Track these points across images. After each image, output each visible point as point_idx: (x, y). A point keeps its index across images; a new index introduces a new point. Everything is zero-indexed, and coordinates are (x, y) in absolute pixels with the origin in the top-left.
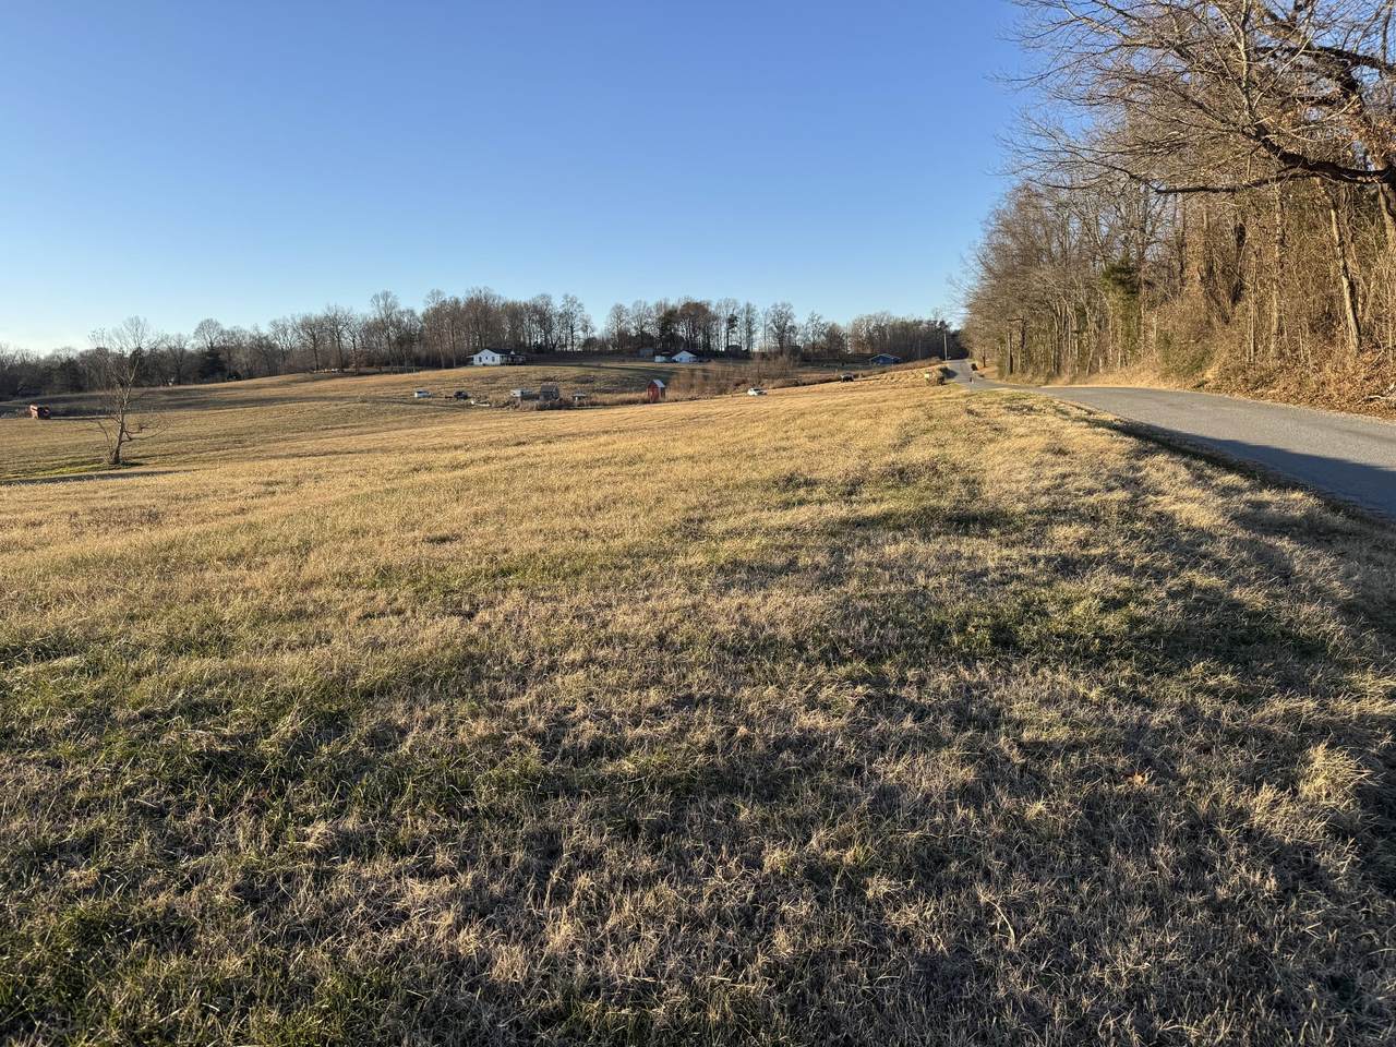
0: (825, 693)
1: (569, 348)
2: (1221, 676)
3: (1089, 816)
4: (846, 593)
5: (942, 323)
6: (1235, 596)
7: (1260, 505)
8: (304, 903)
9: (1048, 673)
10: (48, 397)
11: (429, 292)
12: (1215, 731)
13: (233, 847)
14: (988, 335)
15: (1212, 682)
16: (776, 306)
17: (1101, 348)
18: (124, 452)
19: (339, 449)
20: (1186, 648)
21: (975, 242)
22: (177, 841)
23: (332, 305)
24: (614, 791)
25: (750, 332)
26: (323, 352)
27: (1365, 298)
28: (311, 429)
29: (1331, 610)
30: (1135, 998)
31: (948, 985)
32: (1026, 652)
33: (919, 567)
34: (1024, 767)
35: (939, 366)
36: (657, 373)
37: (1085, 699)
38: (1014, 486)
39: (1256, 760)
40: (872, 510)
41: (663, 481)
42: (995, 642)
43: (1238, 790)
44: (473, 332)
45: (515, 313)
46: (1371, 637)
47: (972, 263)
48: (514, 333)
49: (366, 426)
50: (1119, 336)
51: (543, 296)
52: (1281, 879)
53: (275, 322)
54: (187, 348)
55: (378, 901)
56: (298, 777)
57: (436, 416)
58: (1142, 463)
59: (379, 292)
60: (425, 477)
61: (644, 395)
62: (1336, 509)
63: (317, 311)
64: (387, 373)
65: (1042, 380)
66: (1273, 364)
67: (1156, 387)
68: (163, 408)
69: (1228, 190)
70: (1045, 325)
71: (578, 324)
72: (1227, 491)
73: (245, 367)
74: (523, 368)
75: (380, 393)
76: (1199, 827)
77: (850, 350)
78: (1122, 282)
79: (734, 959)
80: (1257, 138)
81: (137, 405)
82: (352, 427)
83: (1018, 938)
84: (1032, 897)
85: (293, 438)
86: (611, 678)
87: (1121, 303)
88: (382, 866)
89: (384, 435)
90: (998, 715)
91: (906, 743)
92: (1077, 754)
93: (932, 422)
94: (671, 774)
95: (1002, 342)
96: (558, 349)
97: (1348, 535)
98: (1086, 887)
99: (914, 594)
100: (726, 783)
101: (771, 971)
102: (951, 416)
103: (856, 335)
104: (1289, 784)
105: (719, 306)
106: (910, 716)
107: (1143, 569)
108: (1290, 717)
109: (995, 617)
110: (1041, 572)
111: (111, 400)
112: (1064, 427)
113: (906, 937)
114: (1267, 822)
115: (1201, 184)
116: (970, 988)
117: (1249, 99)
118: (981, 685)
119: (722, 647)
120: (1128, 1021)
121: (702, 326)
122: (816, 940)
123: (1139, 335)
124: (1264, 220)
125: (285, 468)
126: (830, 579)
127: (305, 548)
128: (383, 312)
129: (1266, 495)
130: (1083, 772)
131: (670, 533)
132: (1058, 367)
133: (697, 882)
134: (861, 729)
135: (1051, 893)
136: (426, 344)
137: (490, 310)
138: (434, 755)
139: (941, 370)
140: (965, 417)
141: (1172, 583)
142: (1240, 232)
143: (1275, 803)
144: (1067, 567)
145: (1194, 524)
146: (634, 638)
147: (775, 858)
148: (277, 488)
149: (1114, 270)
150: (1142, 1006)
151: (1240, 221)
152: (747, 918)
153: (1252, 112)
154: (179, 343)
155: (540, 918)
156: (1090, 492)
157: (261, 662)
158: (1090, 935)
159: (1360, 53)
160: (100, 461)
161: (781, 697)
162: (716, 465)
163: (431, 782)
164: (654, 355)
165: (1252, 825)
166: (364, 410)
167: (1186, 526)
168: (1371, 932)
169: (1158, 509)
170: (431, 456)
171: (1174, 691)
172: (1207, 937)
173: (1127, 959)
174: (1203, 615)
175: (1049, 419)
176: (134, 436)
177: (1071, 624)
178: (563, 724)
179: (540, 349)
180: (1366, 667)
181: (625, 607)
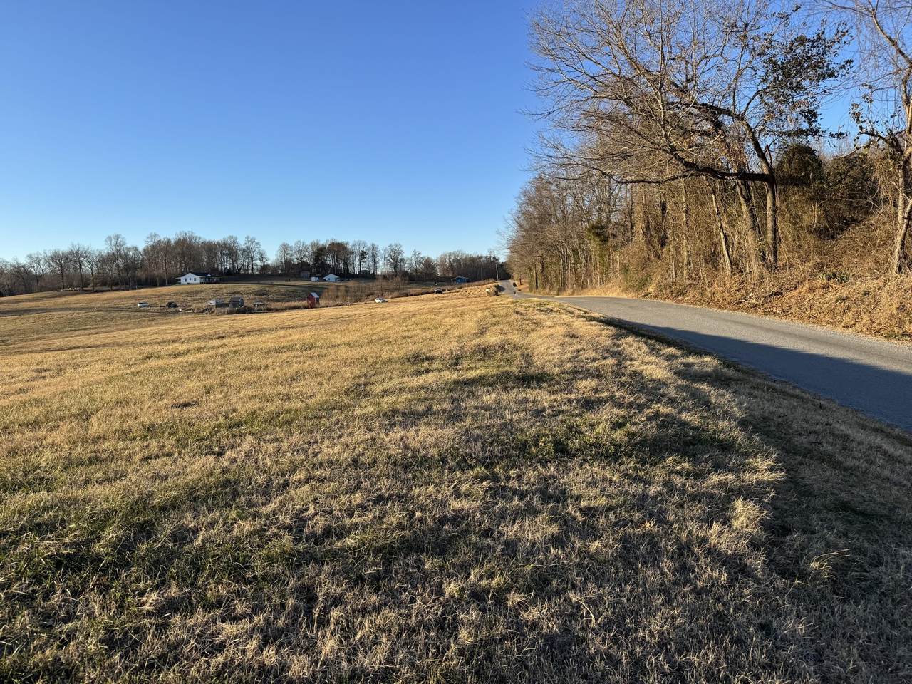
0: (464, 488)
1: (250, 272)
2: (683, 464)
3: (624, 548)
4: (465, 426)
5: (494, 258)
6: (683, 418)
7: (688, 365)
8: (152, 646)
9: (588, 467)
11: (148, 234)
12: (684, 495)
13: (91, 615)
14: (522, 265)
15: (678, 468)
16: (391, 245)
17: (588, 274)
19: (81, 345)
20: (661, 450)
21: (512, 209)
22: (47, 615)
23: (75, 243)
24: (345, 558)
25: (375, 262)
26: (66, 276)
27: (733, 244)
28: (59, 331)
29: (734, 424)
30: (663, 645)
31: (562, 650)
32: (574, 455)
33: (505, 409)
34: (584, 522)
35: (494, 284)
36: (313, 288)
37: (611, 481)
38: (551, 357)
39: (708, 509)
40: (472, 374)
41: (333, 360)
42: (556, 451)
43: (701, 527)
44: (180, 262)
45: (211, 248)
46: (756, 438)
47: (511, 222)
48: (210, 262)
49: (102, 328)
50: (598, 266)
51: (231, 237)
52: (729, 574)
53: (31, 255)
55: (203, 639)
56: (128, 566)
57: (153, 320)
58: (620, 342)
59: (112, 234)
60: (155, 363)
61: (305, 303)
62: (729, 367)
63: (64, 247)
64: (117, 290)
65: (555, 292)
66: (687, 282)
67: (621, 296)
69: (657, 182)
70: (555, 260)
71: (256, 256)
72: (669, 358)
74: (217, 286)
75: (112, 305)
76: (683, 550)
77: (439, 274)
78: (598, 235)
79: (438, 648)
80: (671, 152)
82: (91, 329)
83: (596, 620)
84: (600, 596)
85: (44, 338)
86: (328, 488)
87: (598, 247)
88: (200, 617)
89: (115, 334)
90: (565, 493)
91: (517, 514)
92: (612, 513)
93: (497, 320)
94: (379, 544)
95: (531, 270)
96: (242, 272)
97: (737, 381)
98: (628, 588)
99: (505, 425)
100: (413, 546)
101: (461, 652)
102: (507, 316)
103: (442, 264)
104: (726, 521)
105: (354, 245)
106: (516, 498)
107: (630, 405)
108: (722, 485)
109: (554, 436)
110: (575, 408)
112: (573, 322)
113: (534, 626)
114: (718, 543)
115: (641, 178)
116: (575, 650)
117: (665, 131)
118: (552, 476)
119: (395, 464)
120: (661, 658)
121: (343, 258)
122: (484, 632)
123: (610, 266)
124: (677, 199)
126: (454, 417)
127: (85, 415)
128: (114, 248)
129: (691, 359)
130: (617, 523)
131: (347, 393)
132: (564, 285)
133: (406, 608)
134: (489, 508)
135: (610, 593)
136: (145, 270)
137: (193, 246)
138: (219, 545)
139: (495, 286)
140: (515, 316)
141: (648, 412)
142: (663, 206)
143: (721, 533)
144: (589, 405)
145: (654, 377)
146: (337, 461)
147: (451, 588)
148: (47, 374)
149: (593, 227)
150: (667, 649)
151: (663, 199)
152: (440, 624)
153: (667, 139)
155: (312, 638)
156: (594, 360)
157: (79, 494)
158: (635, 613)
159: (722, 107)
161: (438, 492)
162: (367, 349)
163: (221, 562)
164: (310, 277)
165: (710, 546)
166: (99, 317)
167: (650, 378)
168: (777, 597)
169: (633, 369)
170: (157, 348)
171: (659, 474)
172: (695, 609)
173: (656, 625)
174: (667, 430)
175: (564, 316)
177: (597, 438)
178: (302, 520)
179: (228, 272)
180: (756, 454)
181: (327, 442)
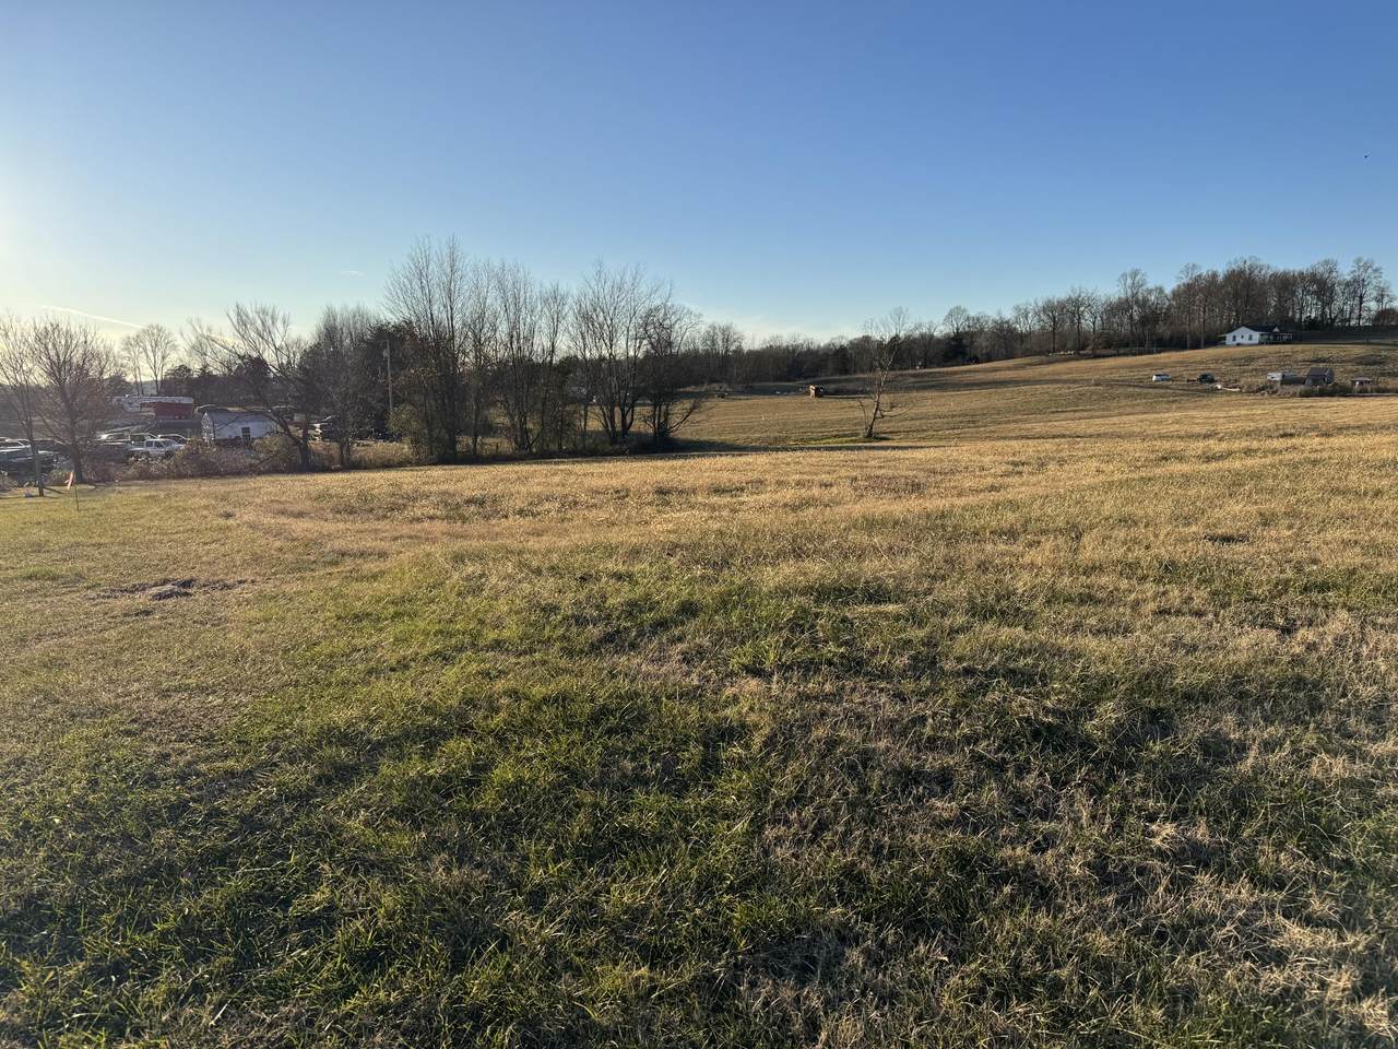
1: (1353, 323)
8: (1163, 905)
10: (822, 378)
13: (1076, 822)
18: (879, 427)
19: (1069, 433)
22: (1020, 799)
23: (1076, 286)
26: (1060, 334)
28: (1041, 412)
44: (1230, 309)
45: (1286, 284)
48: (1281, 309)
49: (1098, 410)
51: (1327, 262)
53: (1018, 306)
54: (935, 334)
55: (1249, 930)
56: (1131, 768)
57: (1173, 402)
59: (1128, 270)
60: (1177, 468)
63: (1060, 293)
64: (1125, 355)
68: (909, 389)
71: (1371, 292)
73: (984, 351)
74: (1288, 348)
75: (1115, 376)
81: (892, 386)
82: (1083, 410)
85: (1021, 421)
88: (1244, 892)
89: (1115, 420)
96: (1338, 323)
111: (871, 383)
125: (1029, 449)
127: (1075, 533)
128: (1129, 291)
136: (1171, 324)
137: (1254, 282)
138: (1283, 784)
148: (1025, 469)
154: (929, 329)
157: (1065, 642)
160: (857, 435)
163: (1286, 813)
166: (1097, 394)
170: (1179, 445)
176: (885, 413)
179: (1312, 324)
